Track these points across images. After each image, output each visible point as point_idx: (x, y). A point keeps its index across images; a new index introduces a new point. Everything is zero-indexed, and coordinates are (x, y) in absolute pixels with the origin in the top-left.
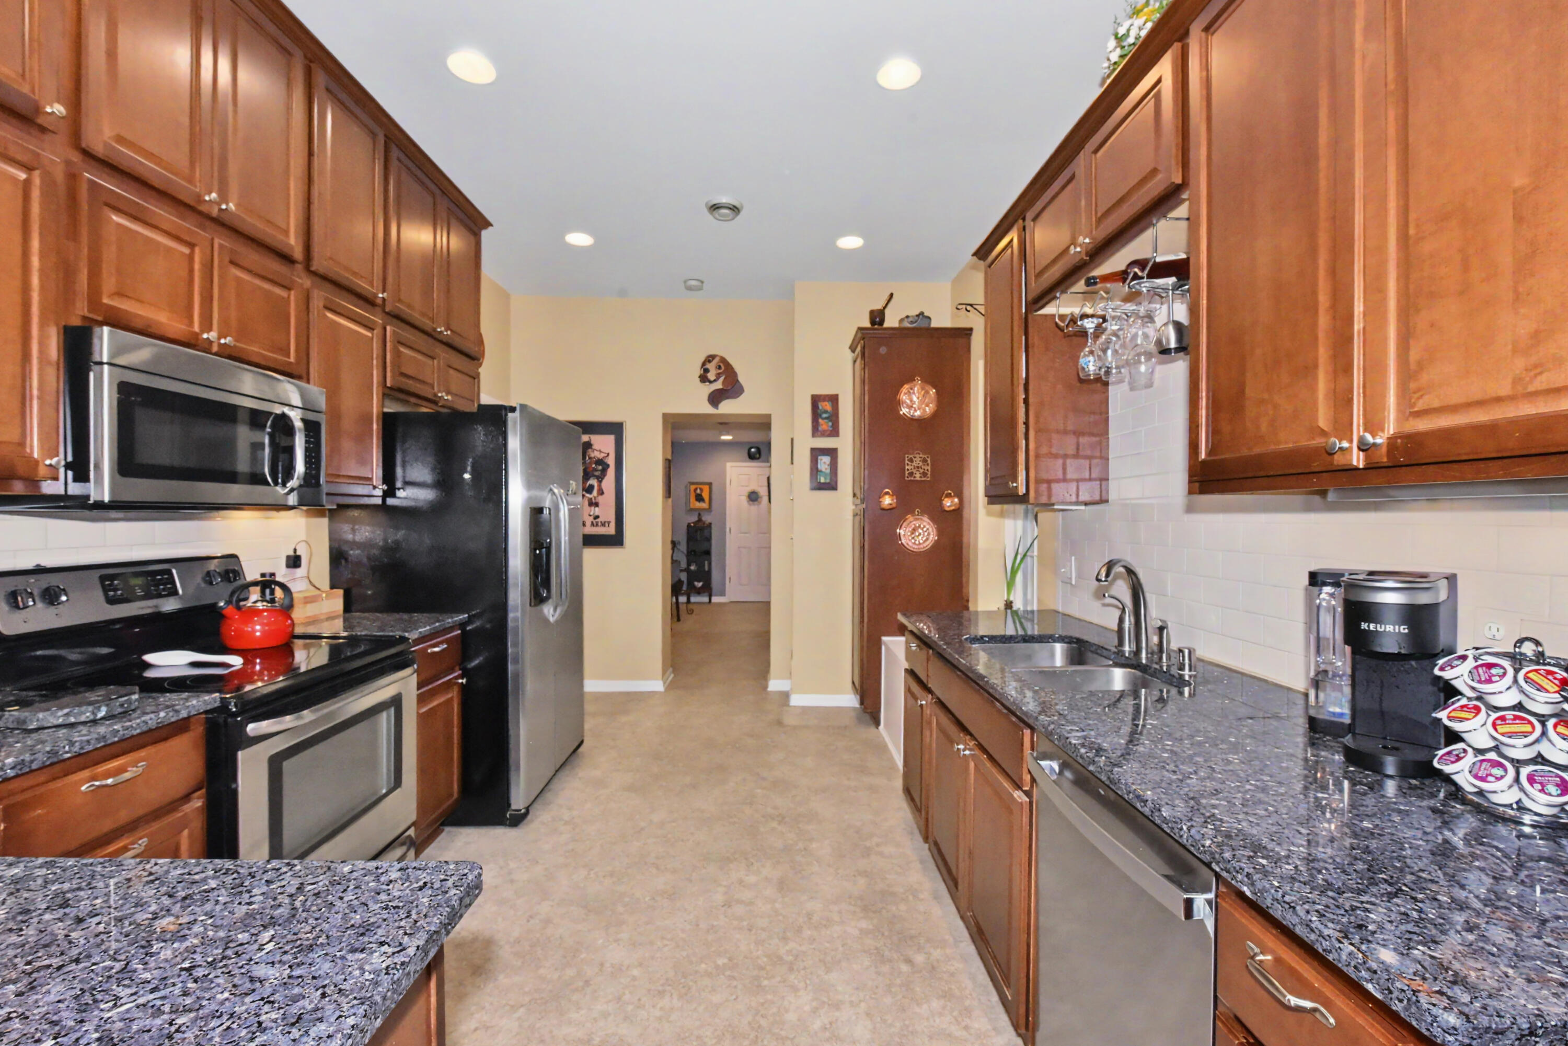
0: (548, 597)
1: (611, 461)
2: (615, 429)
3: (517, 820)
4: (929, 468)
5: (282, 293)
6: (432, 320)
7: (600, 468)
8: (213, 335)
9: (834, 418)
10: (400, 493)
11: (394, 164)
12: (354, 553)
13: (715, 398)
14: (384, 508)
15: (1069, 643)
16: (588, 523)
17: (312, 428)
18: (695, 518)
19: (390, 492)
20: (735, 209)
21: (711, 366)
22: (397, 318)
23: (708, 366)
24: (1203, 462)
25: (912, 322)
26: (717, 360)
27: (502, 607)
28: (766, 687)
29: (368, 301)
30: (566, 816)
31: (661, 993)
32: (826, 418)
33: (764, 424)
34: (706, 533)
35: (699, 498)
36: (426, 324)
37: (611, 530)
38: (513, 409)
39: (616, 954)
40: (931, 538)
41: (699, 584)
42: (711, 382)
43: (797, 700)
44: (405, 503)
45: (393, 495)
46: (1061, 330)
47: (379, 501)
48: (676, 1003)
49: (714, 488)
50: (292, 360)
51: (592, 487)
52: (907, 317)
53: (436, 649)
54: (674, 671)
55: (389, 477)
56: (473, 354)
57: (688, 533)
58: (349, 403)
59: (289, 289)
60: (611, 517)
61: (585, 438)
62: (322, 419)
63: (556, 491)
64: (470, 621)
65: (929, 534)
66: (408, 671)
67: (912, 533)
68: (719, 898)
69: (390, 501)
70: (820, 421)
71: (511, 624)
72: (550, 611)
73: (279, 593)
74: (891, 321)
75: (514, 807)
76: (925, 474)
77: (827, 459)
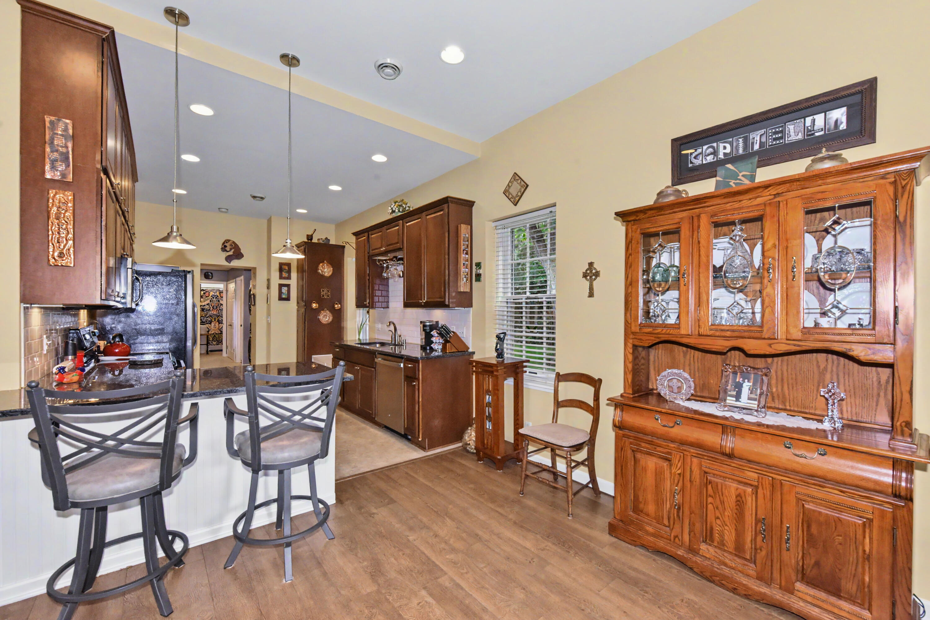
4: (330, 294)
9: (289, 272)
13: (229, 259)
20: (262, 198)
21: (228, 245)
23: (226, 244)
25: (323, 241)
26: (231, 242)
33: (253, 270)
40: (330, 319)
42: (228, 252)
52: (321, 239)
67: (323, 317)
70: (283, 273)
76: (328, 296)
77: (286, 288)
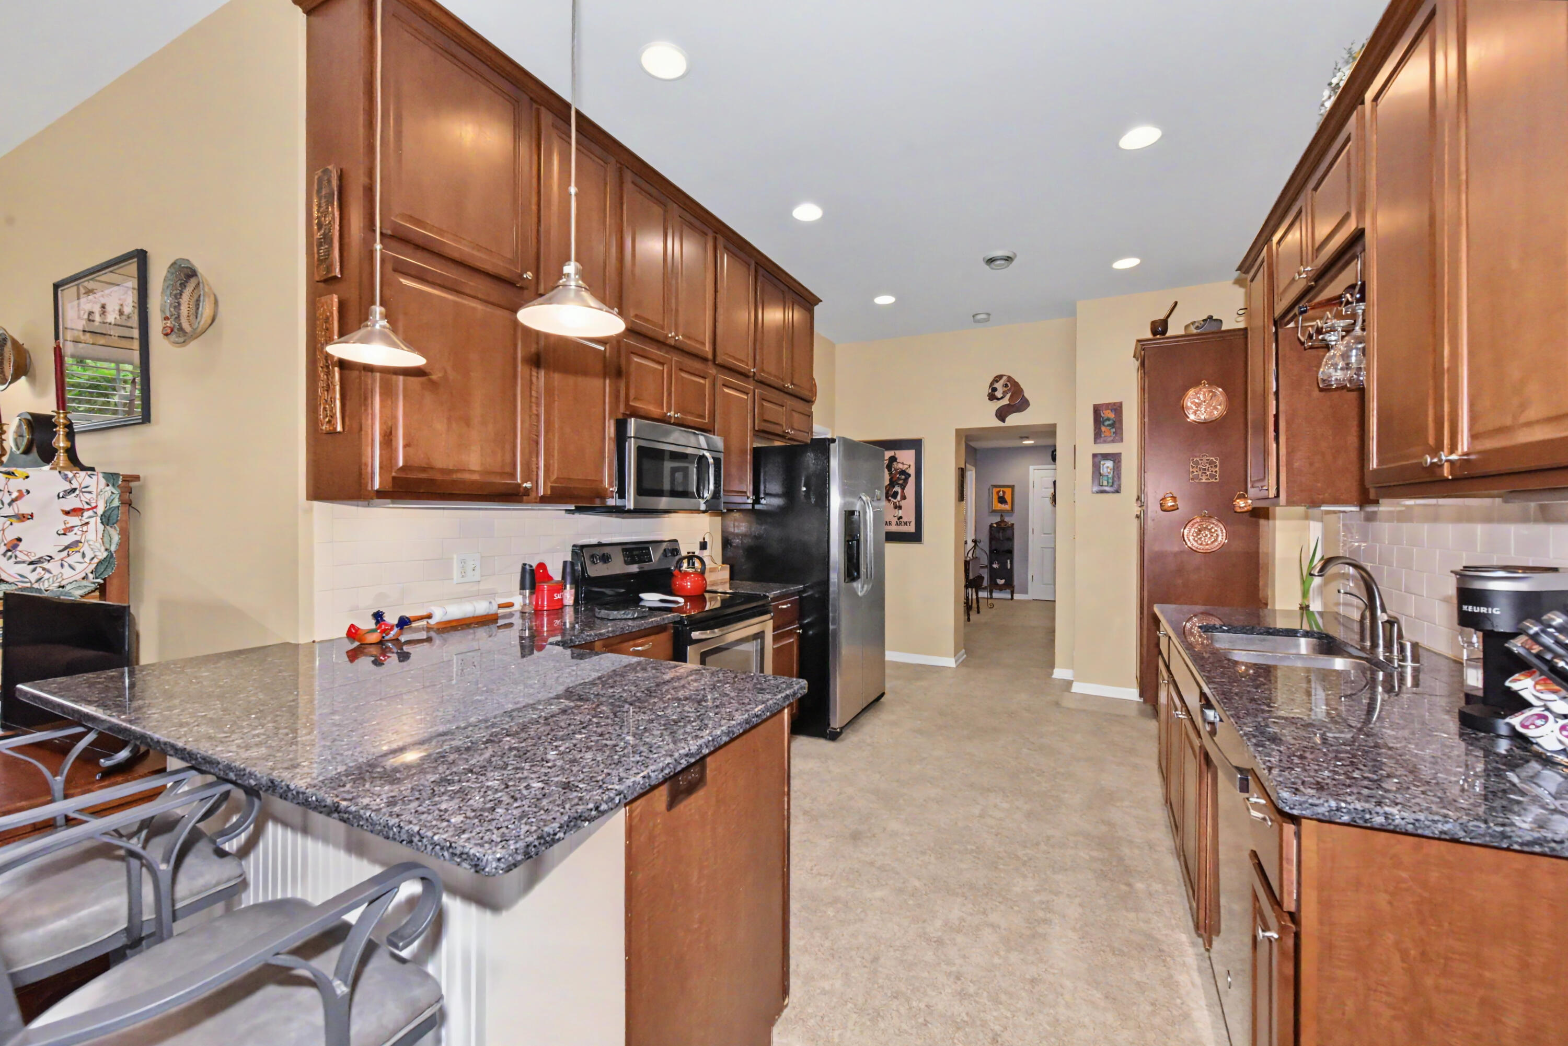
0: (858, 577)
1: (912, 471)
2: (915, 445)
3: (834, 736)
4: (1217, 469)
5: (702, 381)
6: (782, 380)
7: (903, 477)
8: (672, 413)
9: (1117, 425)
10: (763, 501)
11: (760, 278)
12: (737, 541)
13: (1002, 414)
14: (753, 510)
15: (1318, 638)
16: (894, 523)
17: (717, 461)
18: (998, 519)
19: (757, 501)
20: (1008, 259)
21: (999, 385)
22: (762, 383)
23: (996, 385)
24: (1374, 471)
25: (1197, 328)
26: (1004, 378)
27: (826, 582)
28: (1052, 674)
29: (744, 375)
30: (869, 740)
31: (923, 853)
32: (1109, 425)
33: (1050, 431)
34: (1009, 532)
35: (1002, 500)
36: (778, 383)
37: (912, 529)
38: (833, 441)
39: (894, 825)
40: (1220, 539)
41: (1001, 582)
42: (998, 399)
43: (1077, 688)
44: (765, 508)
45: (759, 503)
46: (1303, 344)
47: (750, 507)
48: (933, 859)
49: (1016, 489)
50: (707, 421)
51: (896, 494)
52: (1193, 323)
53: (785, 607)
54: (966, 653)
55: (756, 492)
56: (808, 398)
57: (991, 534)
58: (735, 444)
59: (704, 378)
60: (912, 518)
61: (888, 454)
62: (722, 456)
63: (864, 498)
64: (804, 591)
65: (1217, 535)
66: (768, 616)
67: (1198, 535)
68: (976, 811)
69: (757, 507)
70: (1103, 429)
71: (831, 596)
72: (861, 588)
73: (698, 564)
74: (1175, 329)
75: (832, 725)
76: (1212, 476)
77: (1109, 464)
